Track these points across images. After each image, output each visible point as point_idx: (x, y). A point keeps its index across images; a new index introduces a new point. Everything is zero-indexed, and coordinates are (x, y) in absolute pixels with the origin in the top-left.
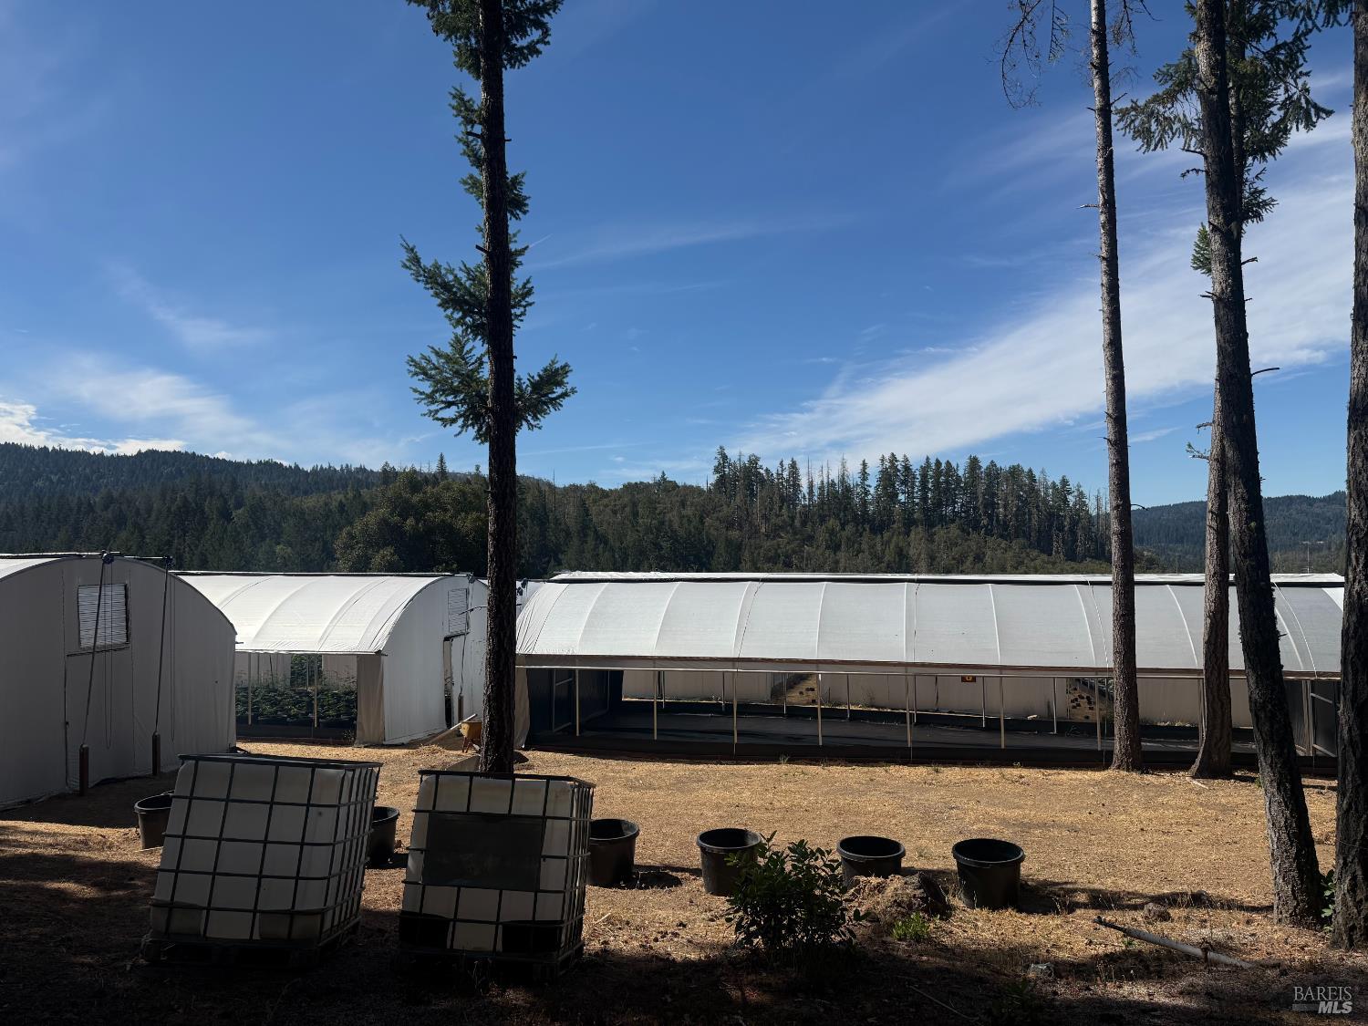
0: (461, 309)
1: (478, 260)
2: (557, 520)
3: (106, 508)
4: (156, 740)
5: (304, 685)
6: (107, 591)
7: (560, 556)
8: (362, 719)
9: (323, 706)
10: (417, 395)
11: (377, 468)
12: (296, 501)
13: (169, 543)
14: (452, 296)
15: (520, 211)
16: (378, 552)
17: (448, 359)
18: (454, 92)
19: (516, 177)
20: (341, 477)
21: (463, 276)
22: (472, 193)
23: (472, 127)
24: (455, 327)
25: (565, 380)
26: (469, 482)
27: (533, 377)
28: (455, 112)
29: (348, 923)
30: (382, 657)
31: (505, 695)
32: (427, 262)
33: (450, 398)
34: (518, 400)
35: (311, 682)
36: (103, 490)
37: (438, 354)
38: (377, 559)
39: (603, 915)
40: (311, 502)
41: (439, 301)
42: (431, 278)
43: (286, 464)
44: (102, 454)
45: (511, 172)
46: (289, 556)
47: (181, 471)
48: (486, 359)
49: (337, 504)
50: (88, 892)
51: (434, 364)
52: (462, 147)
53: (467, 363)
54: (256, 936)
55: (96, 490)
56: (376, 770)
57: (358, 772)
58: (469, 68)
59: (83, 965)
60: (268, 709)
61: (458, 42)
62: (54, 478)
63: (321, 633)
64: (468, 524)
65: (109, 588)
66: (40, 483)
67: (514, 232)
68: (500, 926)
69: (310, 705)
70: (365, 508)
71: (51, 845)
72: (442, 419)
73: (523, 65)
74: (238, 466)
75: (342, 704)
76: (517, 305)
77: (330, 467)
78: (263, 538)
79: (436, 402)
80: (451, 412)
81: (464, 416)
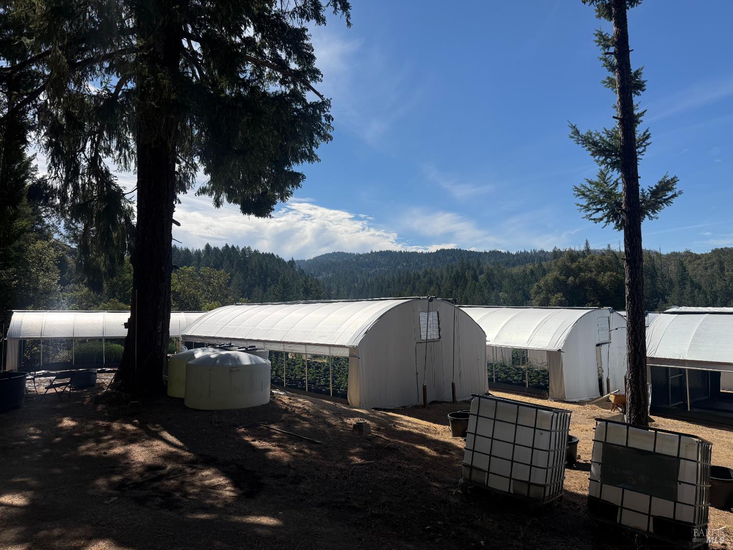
0: (604, 155)
1: (614, 125)
2: (663, 275)
3: (425, 277)
4: (453, 385)
5: (519, 365)
6: (431, 314)
7: (666, 297)
8: (552, 385)
9: (531, 377)
10: (579, 207)
11: (550, 250)
12: (509, 270)
13: (451, 292)
14: (599, 149)
15: (641, 90)
16: (554, 295)
17: (597, 184)
18: (596, 33)
19: (637, 71)
20: (531, 256)
21: (604, 136)
22: (609, 87)
23: (608, 50)
24: (600, 166)
25: (674, 187)
26: (604, 254)
27: (652, 188)
28: (597, 44)
29: (557, 495)
30: (562, 353)
31: (640, 381)
32: (583, 132)
33: (599, 207)
34: (642, 203)
35: (523, 363)
36: (423, 269)
37: (591, 183)
38: (553, 300)
39: (721, 526)
40: (516, 270)
41: (590, 152)
42: (586, 140)
43: (503, 251)
44: (422, 252)
45: (633, 69)
46: (506, 298)
47: (455, 258)
48: (620, 181)
49: (529, 270)
50: (434, 453)
51: (588, 189)
52: (603, 62)
53: (608, 185)
54: (512, 491)
55: (420, 268)
56: (569, 414)
57: (560, 414)
58: (605, 16)
59: (435, 487)
60: (503, 376)
61: (598, 3)
62: (405, 264)
63: (527, 338)
64: (606, 278)
65: (431, 312)
66: (399, 267)
67: (637, 103)
68: (651, 518)
69: (524, 375)
70: (544, 272)
71: (416, 428)
72: (594, 219)
73: (639, 3)
74: (480, 254)
75: (540, 376)
76: (641, 145)
77: (525, 251)
78: (493, 289)
79: (590, 209)
80: (600, 214)
81: (608, 216)
